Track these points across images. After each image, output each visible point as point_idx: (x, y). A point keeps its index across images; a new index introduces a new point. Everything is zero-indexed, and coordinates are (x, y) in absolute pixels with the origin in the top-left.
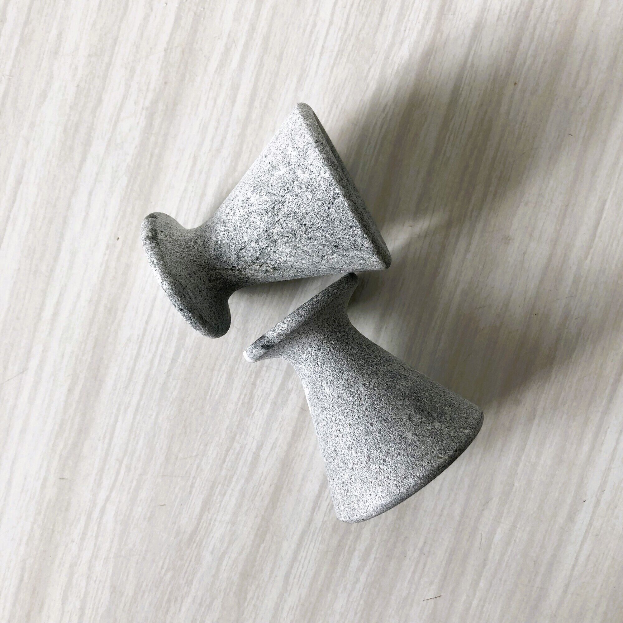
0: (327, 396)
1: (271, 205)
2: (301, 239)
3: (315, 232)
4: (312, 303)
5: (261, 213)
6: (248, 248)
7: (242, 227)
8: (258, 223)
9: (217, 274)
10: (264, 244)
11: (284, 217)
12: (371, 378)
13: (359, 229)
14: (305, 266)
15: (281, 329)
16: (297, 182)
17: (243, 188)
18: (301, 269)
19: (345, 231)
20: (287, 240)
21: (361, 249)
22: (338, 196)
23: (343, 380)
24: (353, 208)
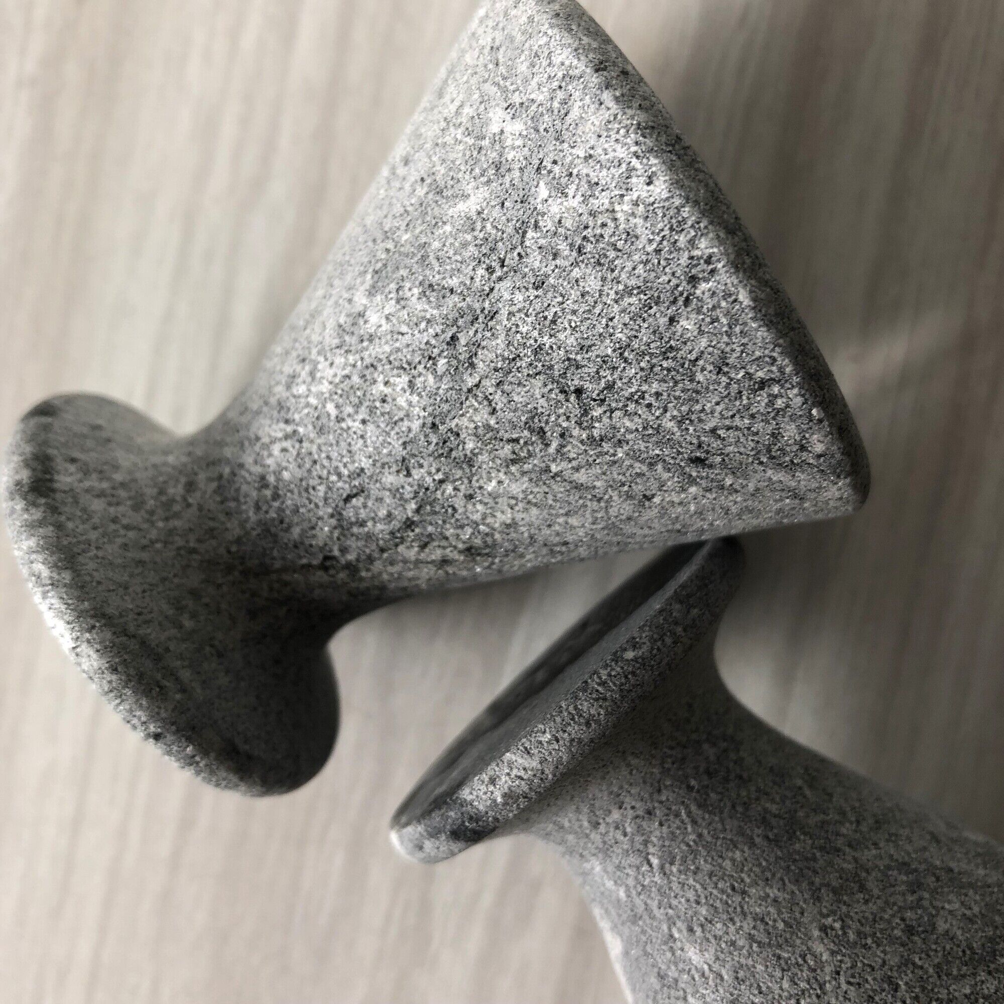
0: (693, 972)
1: (443, 332)
2: (564, 446)
3: (617, 414)
4: (622, 668)
5: (409, 364)
6: (372, 492)
7: (343, 420)
8: (402, 401)
9: (276, 586)
10: (429, 473)
11: (496, 370)
12: (845, 903)
13: (796, 391)
14: (580, 534)
15: (519, 774)
16: (539, 235)
17: (337, 282)
18: (566, 543)
19: (738, 403)
20: (514, 453)
21: (795, 461)
22: (711, 267)
23: (749, 917)
24: (771, 311)
